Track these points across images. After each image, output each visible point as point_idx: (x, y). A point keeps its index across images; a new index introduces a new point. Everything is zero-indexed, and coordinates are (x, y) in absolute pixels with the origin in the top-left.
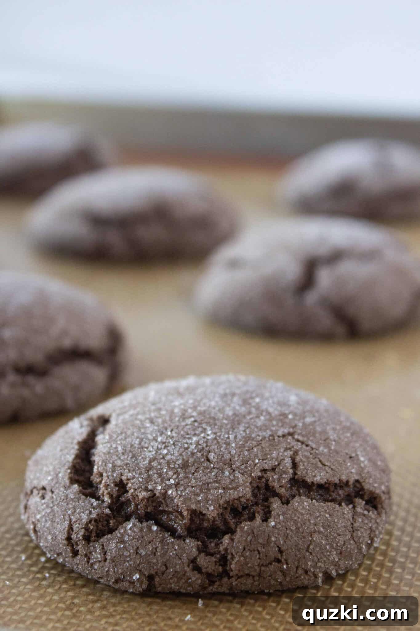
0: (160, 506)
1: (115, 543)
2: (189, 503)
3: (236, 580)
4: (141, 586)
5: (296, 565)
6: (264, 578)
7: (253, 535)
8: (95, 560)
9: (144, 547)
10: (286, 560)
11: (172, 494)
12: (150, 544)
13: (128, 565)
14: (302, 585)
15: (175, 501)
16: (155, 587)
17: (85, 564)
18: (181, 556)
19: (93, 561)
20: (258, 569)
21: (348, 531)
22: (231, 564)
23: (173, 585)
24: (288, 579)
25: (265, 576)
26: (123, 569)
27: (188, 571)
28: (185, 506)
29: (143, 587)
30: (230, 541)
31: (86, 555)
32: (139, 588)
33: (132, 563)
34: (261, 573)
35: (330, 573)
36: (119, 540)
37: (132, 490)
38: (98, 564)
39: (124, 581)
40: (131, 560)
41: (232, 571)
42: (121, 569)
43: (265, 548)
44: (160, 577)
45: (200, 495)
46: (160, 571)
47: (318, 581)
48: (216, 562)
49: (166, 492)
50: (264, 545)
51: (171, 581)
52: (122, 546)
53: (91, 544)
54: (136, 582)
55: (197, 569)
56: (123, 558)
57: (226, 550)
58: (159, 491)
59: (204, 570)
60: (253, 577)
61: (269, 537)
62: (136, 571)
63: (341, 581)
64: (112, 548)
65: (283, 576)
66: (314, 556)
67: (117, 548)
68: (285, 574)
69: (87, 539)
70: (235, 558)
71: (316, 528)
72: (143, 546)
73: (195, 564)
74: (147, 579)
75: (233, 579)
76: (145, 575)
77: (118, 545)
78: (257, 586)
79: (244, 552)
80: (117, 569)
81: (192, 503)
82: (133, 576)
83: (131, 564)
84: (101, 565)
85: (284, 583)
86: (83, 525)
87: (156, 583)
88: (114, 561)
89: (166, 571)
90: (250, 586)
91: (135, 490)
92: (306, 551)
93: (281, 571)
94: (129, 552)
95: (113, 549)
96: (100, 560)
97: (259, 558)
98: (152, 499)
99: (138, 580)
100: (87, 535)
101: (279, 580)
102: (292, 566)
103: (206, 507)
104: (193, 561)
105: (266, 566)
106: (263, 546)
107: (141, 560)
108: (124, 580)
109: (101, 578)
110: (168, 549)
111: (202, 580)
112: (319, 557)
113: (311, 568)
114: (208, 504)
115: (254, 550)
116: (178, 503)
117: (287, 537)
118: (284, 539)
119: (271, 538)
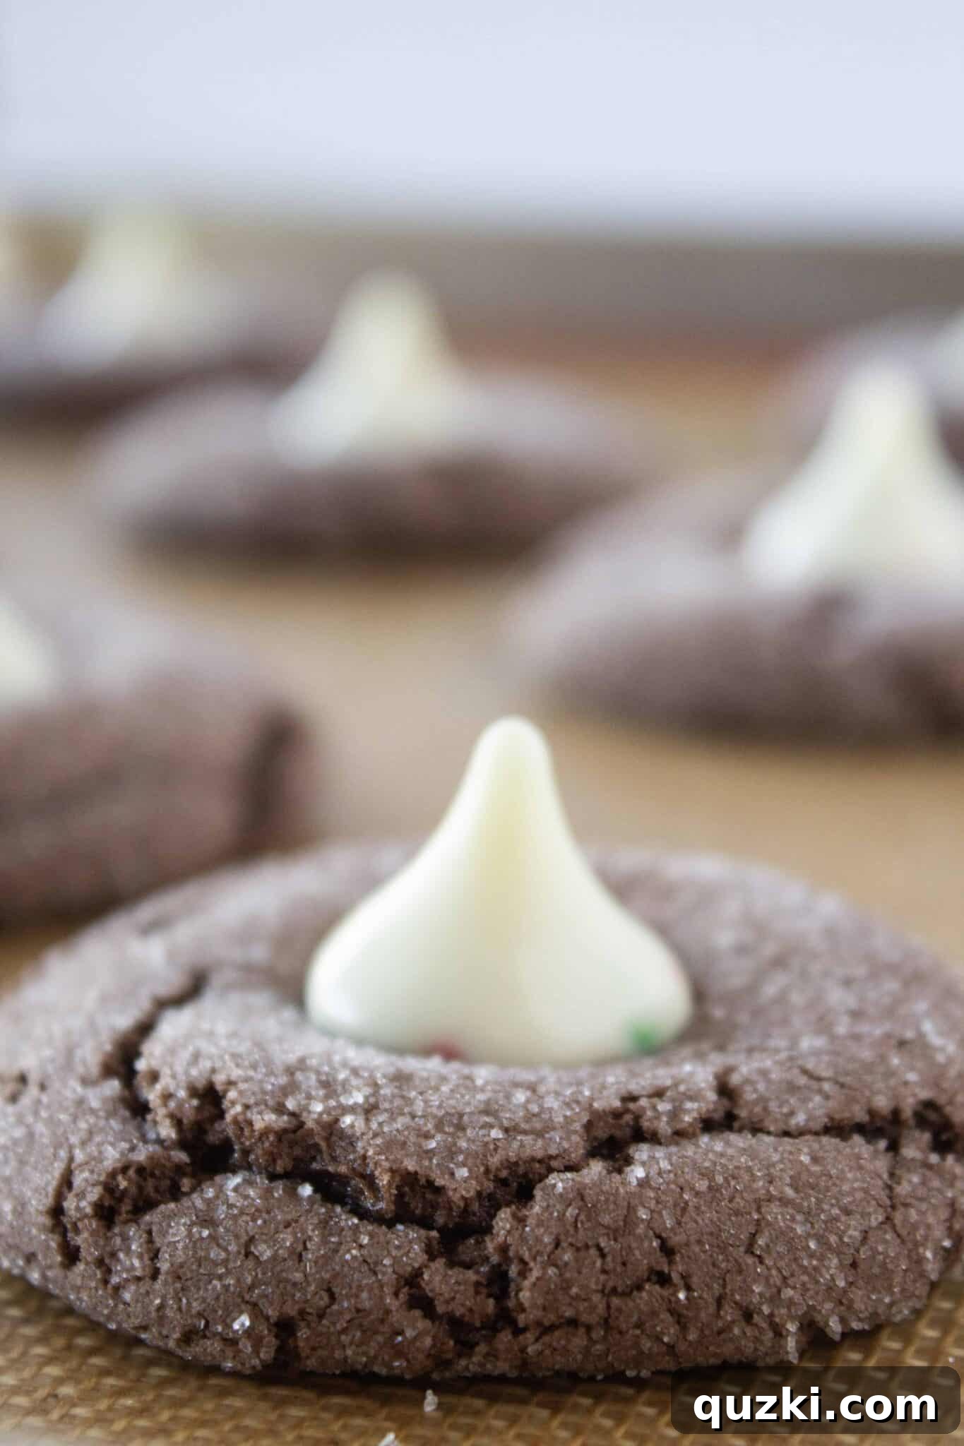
0: (314, 1159)
1: (184, 1224)
2: (399, 1154)
3: (537, 1340)
4: (256, 1352)
5: (717, 1294)
6: (621, 1333)
7: (580, 1203)
8: (125, 1276)
9: (272, 1240)
10: (685, 1278)
11: (352, 1126)
12: (289, 1230)
13: (219, 1287)
14: (737, 1357)
15: (360, 1145)
16: (298, 1356)
17: (96, 1289)
18: (376, 1263)
19: (118, 1280)
20: (601, 1308)
21: (874, 1203)
22: (519, 1290)
23: (349, 1352)
24: (692, 1336)
25: (624, 1327)
26: (204, 1300)
27: (394, 1309)
28: (387, 1159)
29: (262, 1355)
30: (515, 1223)
31: (100, 1262)
32: (250, 1359)
33: (230, 1281)
34: (609, 1315)
35: (822, 1324)
36: (197, 1217)
37: (238, 1108)
38: (133, 1288)
39: (209, 1338)
40: (228, 1272)
41: (523, 1310)
42: (198, 1302)
43: (620, 1239)
44: (313, 1325)
45: (433, 1137)
46: (311, 1307)
47: (786, 1348)
48: (477, 1284)
49: (337, 1121)
50: (616, 1231)
51: (343, 1337)
52: (206, 1233)
53: (117, 1230)
54: (243, 1340)
55: (421, 1302)
56: (205, 1269)
57: (504, 1249)
58: (315, 1116)
59: (440, 1309)
60: (589, 1328)
61: (631, 1209)
62: (243, 1307)
63: (860, 1352)
64: (177, 1239)
65: (677, 1327)
66: (768, 1269)
67: (190, 1240)
68: (683, 1320)
69: (106, 1214)
70: (531, 1270)
71: (771, 1189)
72: (266, 1234)
73: (414, 1291)
74: (274, 1330)
75: (530, 1336)
76: (267, 1318)
77: (195, 1230)
78: (599, 1356)
79: (559, 1251)
80: (187, 1300)
81: (407, 1155)
82: (234, 1320)
83: (229, 1285)
84: (142, 1290)
85: (682, 1347)
86: (99, 1175)
87: (301, 1344)
88: (179, 1278)
89: (328, 1306)
90: (579, 1357)
91: (247, 1107)
92: (746, 1252)
93: (671, 1312)
94: (226, 1250)
95: (178, 1241)
96: (138, 1273)
97: (604, 1271)
98: (291, 1136)
99: (248, 1332)
100: (107, 1204)
101: (666, 1339)
102: (705, 1296)
103: (448, 1167)
104: (412, 1280)
105: (627, 1294)
106: (614, 1234)
107: (257, 1275)
108: (207, 1333)
109: (145, 1328)
110: (340, 1243)
111: (434, 1338)
112: (785, 1273)
113: (761, 1304)
114: (455, 1161)
115: (587, 1247)
116: (367, 1151)
117: (684, 1210)
118: (675, 1214)
119: (635, 1212)
